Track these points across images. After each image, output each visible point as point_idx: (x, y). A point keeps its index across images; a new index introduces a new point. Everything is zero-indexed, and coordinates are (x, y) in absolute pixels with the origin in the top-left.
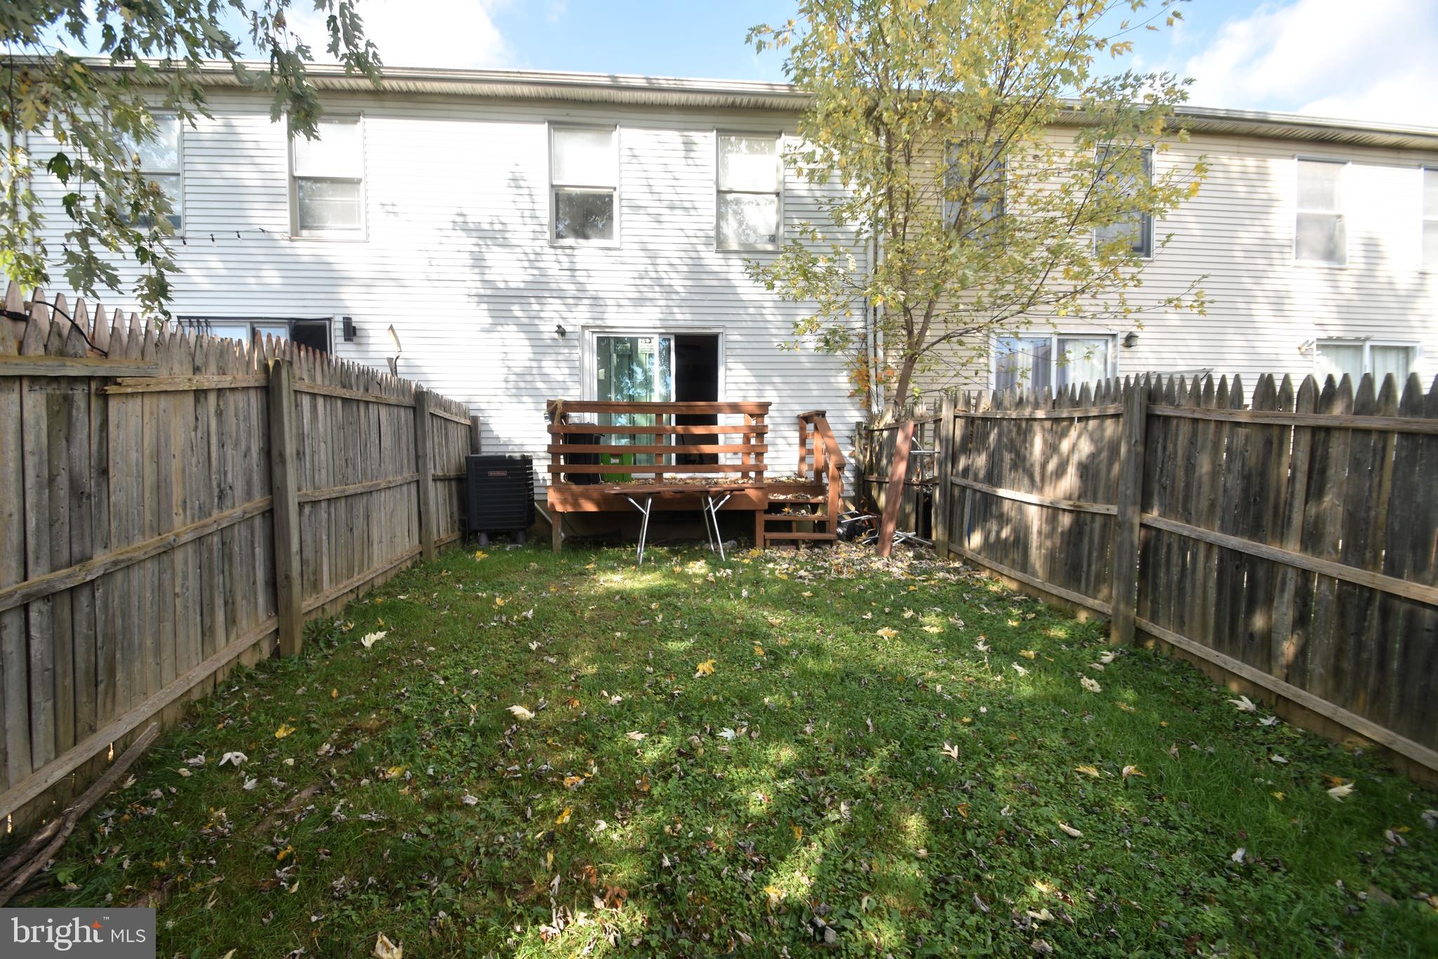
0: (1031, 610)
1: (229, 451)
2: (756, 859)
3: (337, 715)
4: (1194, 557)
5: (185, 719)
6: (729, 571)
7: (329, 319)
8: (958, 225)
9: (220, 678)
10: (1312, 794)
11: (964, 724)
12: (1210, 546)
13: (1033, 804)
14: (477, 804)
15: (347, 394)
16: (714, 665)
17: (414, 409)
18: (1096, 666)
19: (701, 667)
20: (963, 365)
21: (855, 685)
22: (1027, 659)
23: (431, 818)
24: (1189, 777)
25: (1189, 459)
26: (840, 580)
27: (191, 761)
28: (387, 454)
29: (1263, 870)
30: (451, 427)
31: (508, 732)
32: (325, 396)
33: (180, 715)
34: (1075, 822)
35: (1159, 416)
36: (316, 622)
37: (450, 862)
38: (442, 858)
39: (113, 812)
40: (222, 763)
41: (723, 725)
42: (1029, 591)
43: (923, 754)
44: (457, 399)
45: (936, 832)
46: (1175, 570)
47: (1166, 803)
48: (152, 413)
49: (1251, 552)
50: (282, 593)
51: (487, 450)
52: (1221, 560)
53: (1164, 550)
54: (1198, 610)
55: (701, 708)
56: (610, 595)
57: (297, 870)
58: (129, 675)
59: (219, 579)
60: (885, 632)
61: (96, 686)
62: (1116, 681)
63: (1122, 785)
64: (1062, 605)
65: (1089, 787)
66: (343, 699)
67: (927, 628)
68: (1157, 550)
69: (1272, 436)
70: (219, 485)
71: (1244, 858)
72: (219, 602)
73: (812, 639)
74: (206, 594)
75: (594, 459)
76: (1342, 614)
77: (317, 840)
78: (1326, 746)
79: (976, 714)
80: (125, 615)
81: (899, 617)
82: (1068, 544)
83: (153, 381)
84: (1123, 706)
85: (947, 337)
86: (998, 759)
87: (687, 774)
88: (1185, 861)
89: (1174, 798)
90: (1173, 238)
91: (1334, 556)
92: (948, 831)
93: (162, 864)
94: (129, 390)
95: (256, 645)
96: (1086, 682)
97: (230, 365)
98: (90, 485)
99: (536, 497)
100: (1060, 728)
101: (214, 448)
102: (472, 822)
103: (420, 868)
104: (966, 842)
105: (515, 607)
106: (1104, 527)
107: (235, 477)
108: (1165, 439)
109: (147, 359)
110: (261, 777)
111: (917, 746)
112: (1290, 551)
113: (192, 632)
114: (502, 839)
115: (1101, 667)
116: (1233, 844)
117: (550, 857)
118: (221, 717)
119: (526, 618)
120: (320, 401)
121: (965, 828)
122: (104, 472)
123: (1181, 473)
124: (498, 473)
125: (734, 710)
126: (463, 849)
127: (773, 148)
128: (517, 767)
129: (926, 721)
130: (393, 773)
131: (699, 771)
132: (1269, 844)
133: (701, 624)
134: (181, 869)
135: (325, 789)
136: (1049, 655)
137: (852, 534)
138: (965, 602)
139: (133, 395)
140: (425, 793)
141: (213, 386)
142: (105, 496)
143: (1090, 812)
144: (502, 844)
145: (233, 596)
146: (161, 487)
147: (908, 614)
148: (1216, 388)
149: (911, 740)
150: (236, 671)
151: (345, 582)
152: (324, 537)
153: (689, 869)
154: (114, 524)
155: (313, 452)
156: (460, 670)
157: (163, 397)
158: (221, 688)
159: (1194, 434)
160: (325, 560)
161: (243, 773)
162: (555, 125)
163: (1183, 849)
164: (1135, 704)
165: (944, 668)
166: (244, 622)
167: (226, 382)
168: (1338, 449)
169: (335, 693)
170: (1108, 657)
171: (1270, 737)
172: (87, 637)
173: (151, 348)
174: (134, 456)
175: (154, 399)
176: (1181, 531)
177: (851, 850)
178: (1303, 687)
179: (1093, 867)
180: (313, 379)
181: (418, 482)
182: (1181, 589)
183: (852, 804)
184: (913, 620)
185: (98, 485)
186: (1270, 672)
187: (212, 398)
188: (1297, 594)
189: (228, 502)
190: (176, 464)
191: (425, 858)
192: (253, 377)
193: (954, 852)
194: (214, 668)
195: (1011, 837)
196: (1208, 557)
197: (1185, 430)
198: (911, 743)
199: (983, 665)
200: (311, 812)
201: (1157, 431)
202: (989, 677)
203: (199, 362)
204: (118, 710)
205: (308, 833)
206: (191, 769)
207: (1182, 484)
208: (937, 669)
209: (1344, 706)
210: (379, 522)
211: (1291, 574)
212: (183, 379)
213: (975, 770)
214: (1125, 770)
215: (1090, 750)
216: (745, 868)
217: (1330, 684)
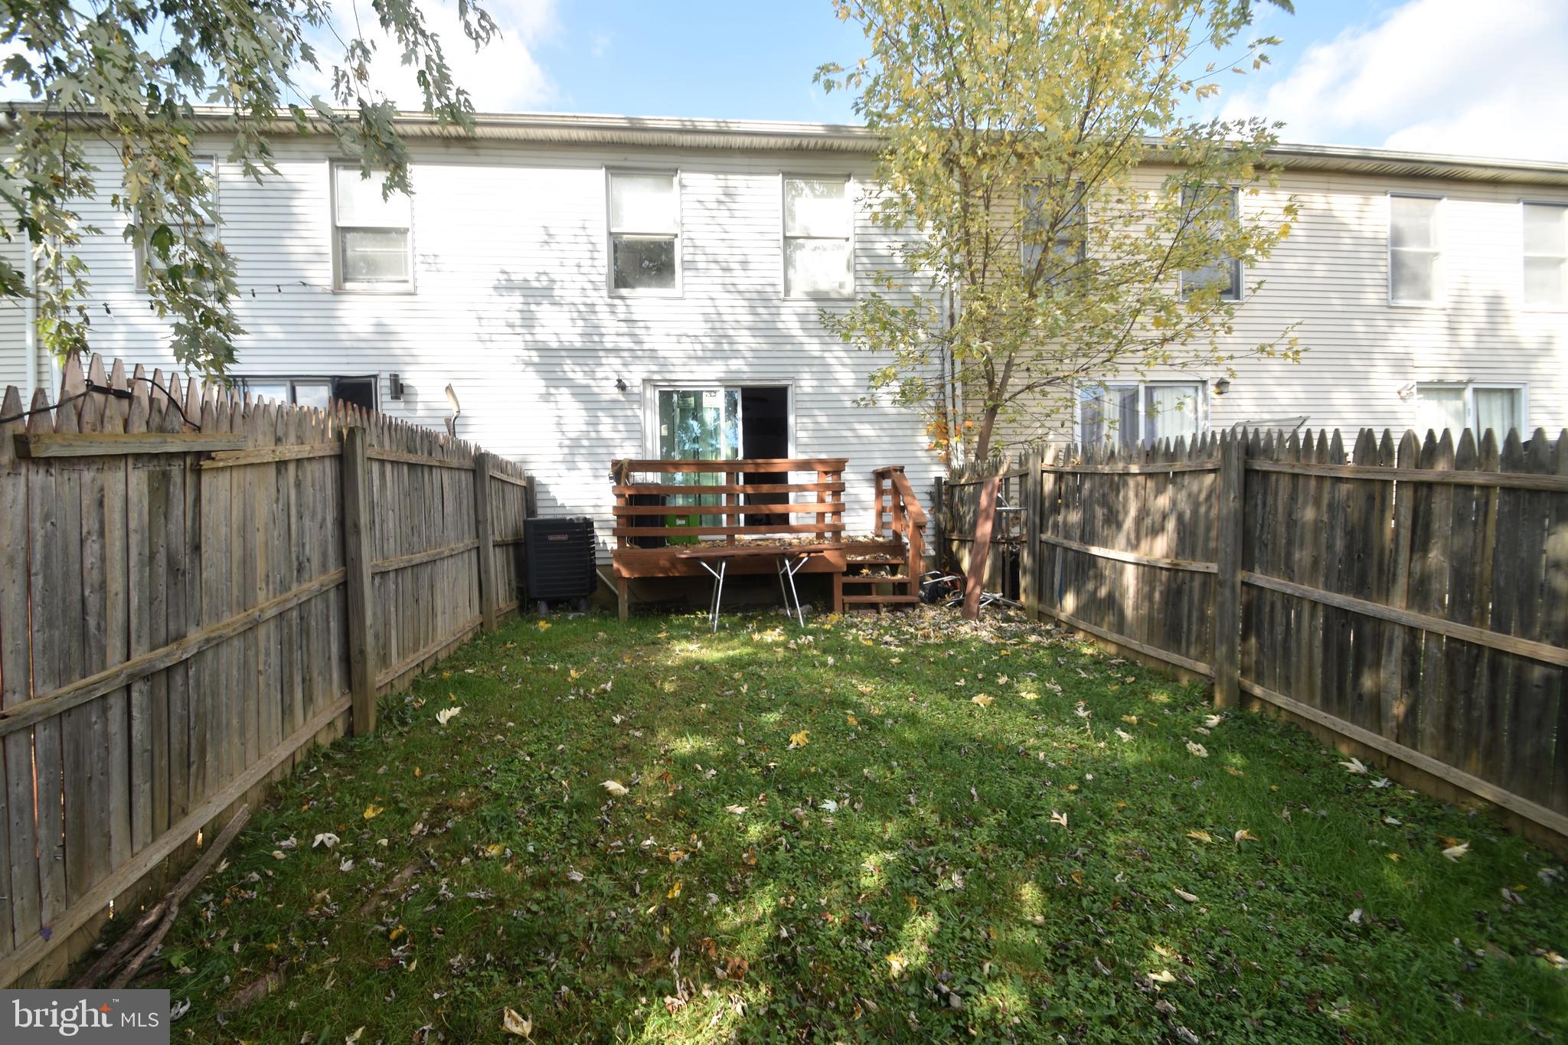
0: (1129, 673)
1: (307, 522)
2: (873, 929)
3: (423, 793)
4: (1299, 616)
5: (267, 802)
6: (810, 638)
7: (375, 377)
8: (1040, 270)
9: (298, 758)
10: (1427, 855)
11: (1070, 792)
12: (1314, 604)
13: (1147, 870)
14: (584, 881)
15: (413, 459)
16: (807, 735)
17: (474, 471)
18: (1201, 730)
19: (793, 738)
20: (1048, 415)
21: (954, 754)
22: (1130, 724)
23: (538, 895)
24: (1302, 840)
25: (1290, 515)
26: (928, 645)
27: (284, 843)
28: (449, 520)
29: (1380, 931)
30: (508, 488)
31: (604, 808)
32: (392, 462)
33: (262, 797)
34: (1190, 887)
35: (1258, 471)
36: (385, 698)
37: (564, 938)
38: (556, 934)
39: (211, 896)
40: (315, 844)
41: (824, 797)
42: (1127, 653)
43: (1032, 822)
44: (511, 459)
45: (1051, 899)
46: (1280, 630)
47: (1280, 867)
48: (239, 487)
49: (1357, 609)
50: (356, 668)
51: (544, 513)
52: (1326, 619)
53: (1267, 609)
54: (1304, 670)
55: (800, 780)
56: (690, 665)
57: (413, 949)
58: (218, 756)
59: (297, 655)
60: (980, 699)
61: (189, 767)
62: (1223, 745)
63: (1235, 850)
64: (1162, 668)
65: (1202, 852)
66: (428, 777)
67: (1023, 694)
68: (1259, 610)
69: (1374, 492)
70: (298, 558)
71: (1361, 919)
72: (298, 679)
73: (905, 708)
74: (286, 670)
75: (659, 521)
76: (1451, 672)
77: (427, 918)
78: (1440, 807)
79: (1081, 780)
80: (215, 695)
81: (993, 683)
82: (1167, 604)
83: (242, 454)
84: (1232, 771)
85: (1029, 388)
86: (1108, 826)
87: (793, 847)
88: (1302, 921)
89: (1289, 861)
90: (1264, 286)
91: (1441, 612)
92: (1064, 898)
93: (275, 946)
94: (221, 464)
95: (331, 725)
96: (1192, 747)
97: (308, 434)
98: (185, 562)
99: (598, 562)
100: (1169, 794)
101: (293, 520)
102: (581, 899)
103: (536, 945)
104: (1082, 909)
105: (594, 680)
106: (1204, 585)
107: (312, 550)
108: (1265, 494)
109: (235, 432)
110: (357, 859)
111: (1025, 815)
112: (1397, 608)
113: (273, 711)
114: (613, 914)
115: (1207, 732)
116: (1350, 906)
117: (666, 930)
118: (304, 799)
119: (605, 691)
120: (388, 467)
121: (1081, 895)
122: (197, 548)
123: (1282, 530)
124: (559, 537)
125: (833, 781)
126: (576, 926)
127: (841, 192)
128: (620, 843)
129: (1031, 789)
130: (493, 851)
131: (806, 843)
132: (1386, 905)
133: (789, 694)
134: (294, 950)
135: (425, 868)
136: (1152, 720)
137: (935, 596)
138: (1060, 666)
139: (223, 469)
140: (529, 871)
141: (294, 456)
142: (197, 573)
143: (1204, 877)
144: (614, 919)
145: (310, 673)
146: (247, 561)
147: (1003, 680)
148: (1315, 443)
149: (1018, 808)
150: (313, 750)
151: (412, 657)
152: (393, 609)
153: (807, 940)
154: (205, 601)
155: (382, 521)
156: (544, 746)
157: (249, 470)
158: (300, 769)
159: (1295, 488)
160: (394, 633)
161: (337, 854)
162: (614, 170)
163: (1300, 911)
164: (1244, 769)
165: (1046, 735)
166: (320, 701)
167: (305, 451)
168: (1440, 503)
169: (417, 771)
170: (1214, 720)
171: (1382, 799)
172: (181, 717)
173: (238, 420)
174: (223, 530)
175: (241, 471)
176: (1284, 589)
177: (967, 919)
178: (1414, 747)
179: (1211, 930)
180: (381, 444)
181: (478, 548)
182: (1286, 650)
183: (964, 874)
184: (1008, 686)
185: (192, 561)
186: (1380, 733)
187: (292, 468)
188: (1405, 652)
189: (307, 576)
190: (260, 538)
191: (539, 934)
192: (329, 447)
193: (1071, 918)
194: (293, 748)
195: (1127, 903)
196: (1313, 616)
197: (1284, 487)
198: (1018, 813)
199: (1085, 731)
200: (417, 891)
201: (1256, 485)
202: (1091, 743)
203: (280, 433)
204: (208, 792)
205: (418, 912)
206: (284, 851)
207: (1284, 541)
208: (1037, 736)
209: (1456, 766)
210: (443, 591)
211: (1398, 632)
212: (267, 452)
213: (1086, 837)
214: (1238, 834)
215: (1200, 816)
216: (863, 938)
217: (1442, 743)
